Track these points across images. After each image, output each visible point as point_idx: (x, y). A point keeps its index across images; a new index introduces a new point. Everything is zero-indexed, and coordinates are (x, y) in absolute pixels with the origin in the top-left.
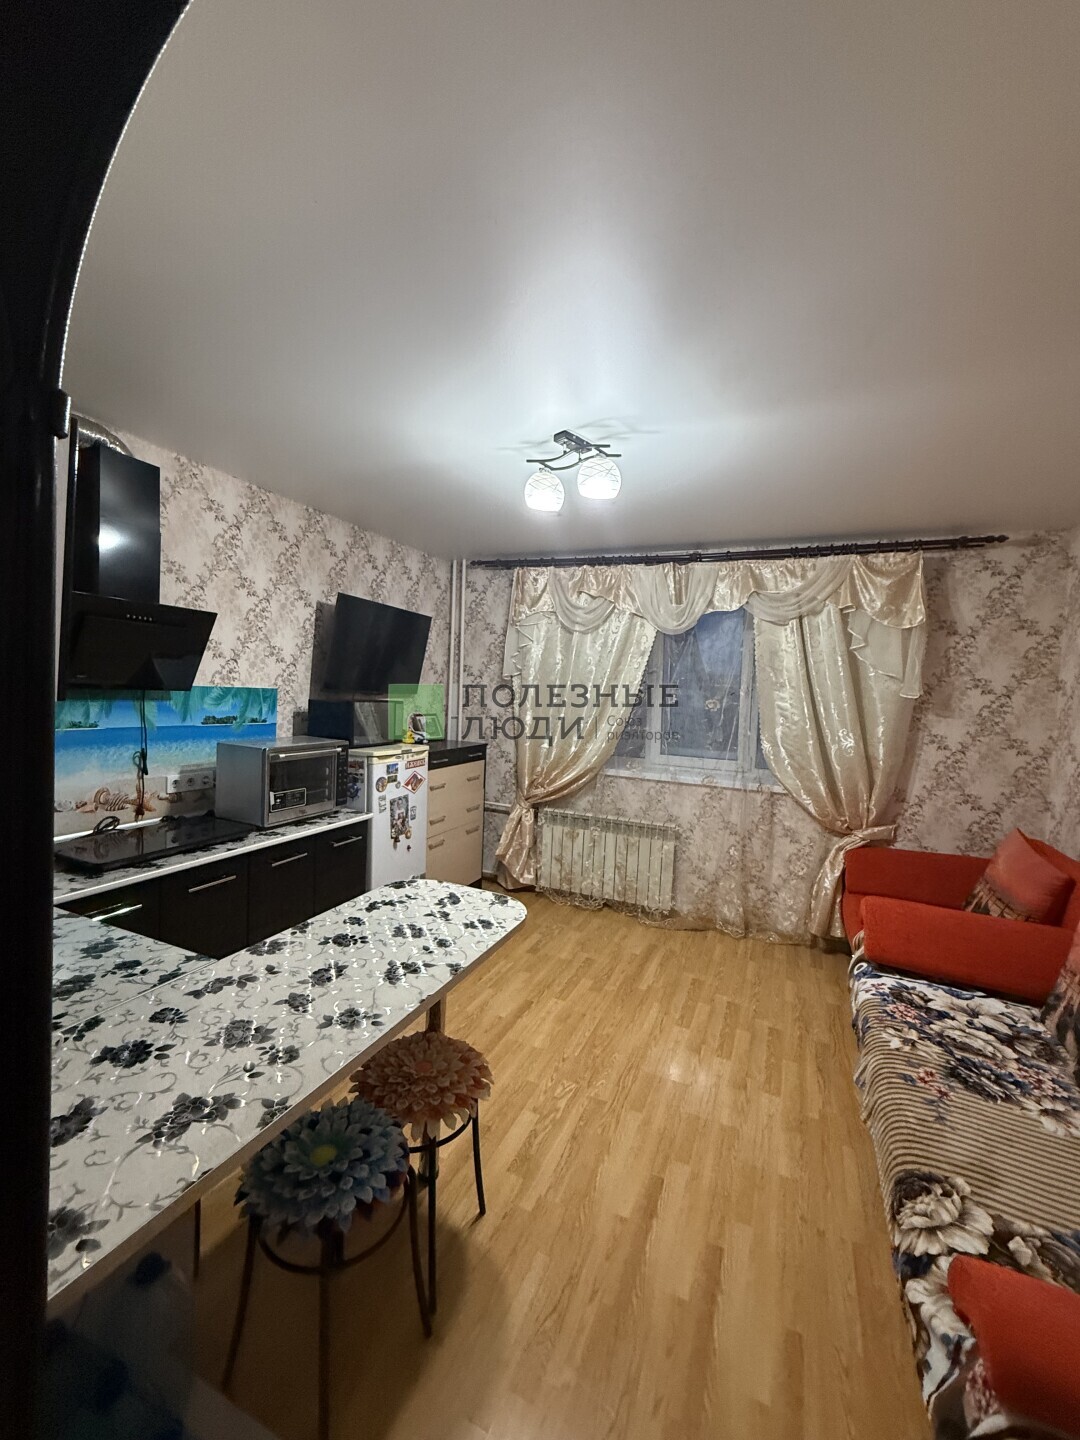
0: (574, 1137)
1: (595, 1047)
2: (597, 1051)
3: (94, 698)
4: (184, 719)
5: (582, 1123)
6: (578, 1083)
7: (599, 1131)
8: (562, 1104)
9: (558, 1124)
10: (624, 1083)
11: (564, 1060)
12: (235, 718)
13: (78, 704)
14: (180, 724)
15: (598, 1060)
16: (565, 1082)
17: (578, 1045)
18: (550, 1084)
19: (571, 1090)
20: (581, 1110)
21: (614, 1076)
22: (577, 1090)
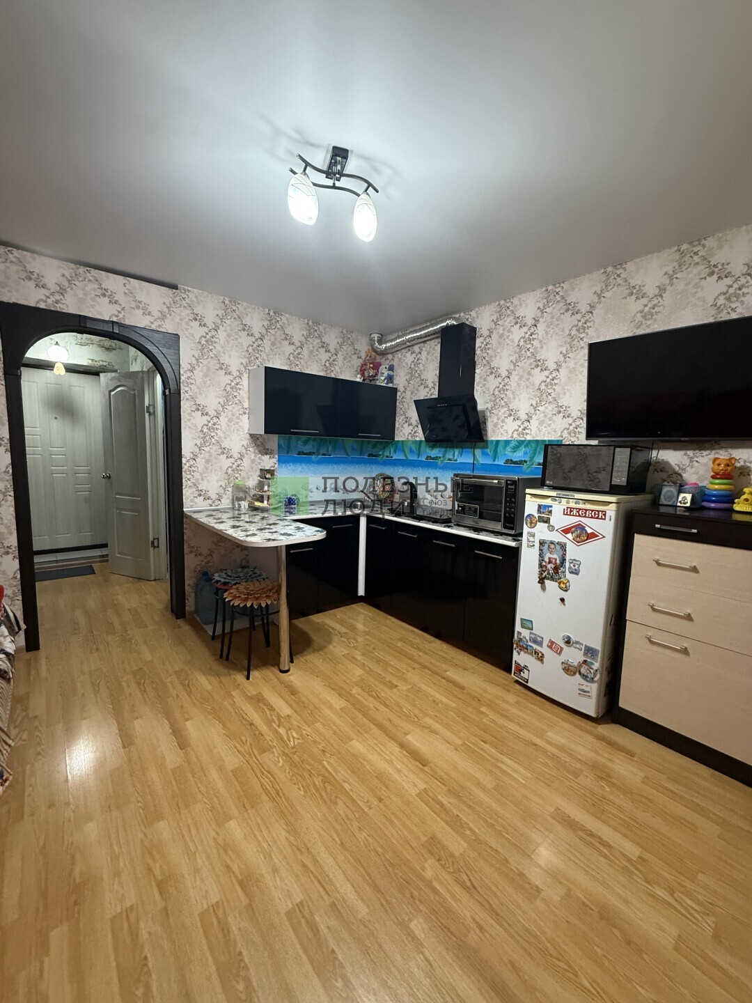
0: (251, 724)
1: (324, 782)
2: (318, 781)
3: (457, 448)
4: (494, 460)
5: (257, 733)
6: (293, 748)
7: (243, 738)
8: (282, 731)
9: (269, 723)
10: (267, 777)
11: (324, 751)
12: (525, 461)
13: (451, 450)
14: (492, 463)
15: (306, 774)
16: (300, 741)
17: (336, 771)
18: (304, 732)
19: (289, 741)
20: (268, 738)
21: (280, 775)
22: (287, 745)
